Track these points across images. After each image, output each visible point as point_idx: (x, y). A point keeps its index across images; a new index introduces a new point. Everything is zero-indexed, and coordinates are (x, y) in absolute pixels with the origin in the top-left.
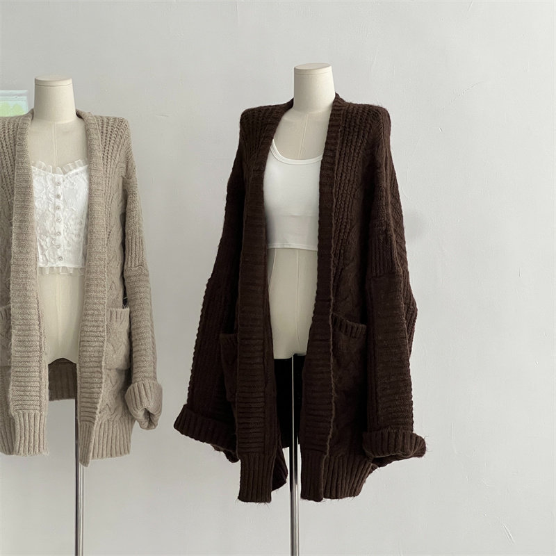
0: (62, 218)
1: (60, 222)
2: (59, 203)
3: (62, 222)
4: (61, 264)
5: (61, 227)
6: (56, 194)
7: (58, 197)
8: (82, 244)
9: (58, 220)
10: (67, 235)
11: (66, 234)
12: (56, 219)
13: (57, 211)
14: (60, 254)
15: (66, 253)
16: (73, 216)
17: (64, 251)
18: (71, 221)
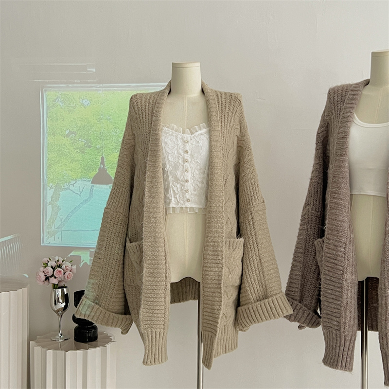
0: (190, 169)
1: (188, 172)
2: (187, 157)
3: (190, 172)
4: (188, 205)
5: (189, 176)
6: (185, 150)
7: (187, 152)
8: (204, 189)
9: (186, 170)
10: (194, 181)
11: (192, 181)
12: (185, 169)
13: (186, 163)
14: (188, 197)
15: (192, 196)
16: (198, 167)
17: (191, 195)
18: (196, 171)
